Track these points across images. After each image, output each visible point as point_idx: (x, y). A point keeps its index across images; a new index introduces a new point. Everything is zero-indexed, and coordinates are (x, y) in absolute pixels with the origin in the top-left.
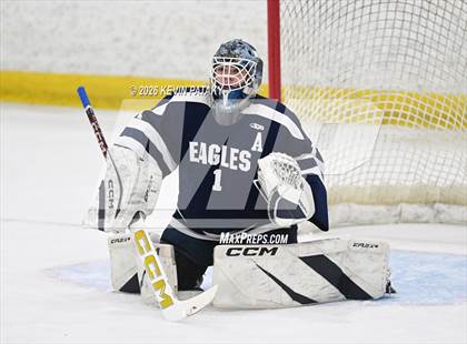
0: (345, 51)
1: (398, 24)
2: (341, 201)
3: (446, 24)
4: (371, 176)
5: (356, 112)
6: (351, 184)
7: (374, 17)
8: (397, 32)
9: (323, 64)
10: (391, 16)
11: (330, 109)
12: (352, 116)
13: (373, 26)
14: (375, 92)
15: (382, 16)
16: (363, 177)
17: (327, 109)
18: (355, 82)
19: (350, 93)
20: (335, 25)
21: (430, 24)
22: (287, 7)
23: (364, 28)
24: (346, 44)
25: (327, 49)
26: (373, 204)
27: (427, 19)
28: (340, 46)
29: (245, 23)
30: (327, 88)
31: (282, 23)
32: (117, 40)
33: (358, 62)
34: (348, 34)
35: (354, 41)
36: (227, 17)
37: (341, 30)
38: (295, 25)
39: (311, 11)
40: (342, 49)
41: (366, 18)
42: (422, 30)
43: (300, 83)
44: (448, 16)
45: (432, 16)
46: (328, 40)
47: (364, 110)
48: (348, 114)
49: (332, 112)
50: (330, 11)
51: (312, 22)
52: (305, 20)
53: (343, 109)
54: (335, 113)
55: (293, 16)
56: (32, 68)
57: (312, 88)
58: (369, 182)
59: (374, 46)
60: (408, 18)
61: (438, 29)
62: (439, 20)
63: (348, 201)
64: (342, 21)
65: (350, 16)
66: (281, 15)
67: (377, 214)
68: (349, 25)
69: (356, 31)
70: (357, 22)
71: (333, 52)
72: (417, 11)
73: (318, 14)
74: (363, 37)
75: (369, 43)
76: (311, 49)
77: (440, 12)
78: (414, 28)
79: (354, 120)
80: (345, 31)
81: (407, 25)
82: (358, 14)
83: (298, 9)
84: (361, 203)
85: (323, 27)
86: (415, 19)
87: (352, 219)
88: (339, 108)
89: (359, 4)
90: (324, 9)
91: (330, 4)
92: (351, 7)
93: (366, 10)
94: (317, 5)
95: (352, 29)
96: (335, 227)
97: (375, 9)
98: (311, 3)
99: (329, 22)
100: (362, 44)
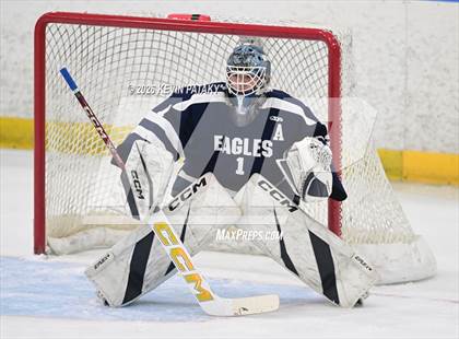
0: (104, 91)
1: (152, 68)
3: (195, 69)
7: (130, 61)
8: (151, 75)
10: (146, 60)
11: (89, 143)
13: (129, 69)
15: (138, 60)
17: (86, 142)
20: (95, 68)
21: (181, 69)
22: (52, 50)
23: (121, 71)
24: (105, 85)
27: (178, 64)
28: (99, 87)
29: (16, 63)
31: (47, 65)
34: (107, 76)
35: (112, 83)
37: (101, 72)
39: (74, 55)
40: (101, 89)
41: (122, 63)
42: (173, 74)
43: (62, 119)
44: (197, 61)
45: (182, 61)
46: (89, 81)
49: (91, 146)
50: (91, 55)
52: (69, 61)
54: (95, 146)
55: (58, 58)
57: (73, 124)
60: (161, 62)
61: (187, 72)
62: (188, 65)
63: (104, 226)
64: (102, 64)
65: (109, 60)
66: (46, 57)
68: (108, 68)
69: (114, 73)
70: (115, 65)
72: (169, 56)
73: (79, 58)
74: (120, 79)
75: (126, 85)
77: (190, 58)
78: (167, 71)
80: (104, 73)
81: (160, 69)
82: (116, 58)
83: (62, 52)
84: (116, 228)
85: (84, 69)
86: (168, 64)
87: (108, 240)
89: (117, 49)
90: (85, 53)
91: (91, 48)
92: (110, 52)
93: (123, 55)
94: (79, 49)
95: (110, 72)
96: (92, 249)
97: (131, 54)
98: (73, 47)
99: (90, 64)
100: (119, 85)
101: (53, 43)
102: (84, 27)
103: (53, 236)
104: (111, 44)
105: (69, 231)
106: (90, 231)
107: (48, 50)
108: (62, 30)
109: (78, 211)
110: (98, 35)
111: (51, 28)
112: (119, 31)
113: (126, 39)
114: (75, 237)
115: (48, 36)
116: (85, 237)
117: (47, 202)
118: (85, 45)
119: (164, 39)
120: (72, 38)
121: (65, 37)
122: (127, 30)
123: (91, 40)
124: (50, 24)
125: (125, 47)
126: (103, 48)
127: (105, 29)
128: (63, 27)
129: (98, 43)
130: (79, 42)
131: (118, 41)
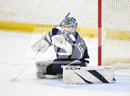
0: (120, 20)
2: (118, 62)
4: (127, 55)
5: (123, 37)
6: (121, 57)
9: (113, 23)
11: (115, 36)
12: (121, 38)
13: (128, 13)
14: (128, 32)
16: (124, 55)
17: (114, 36)
18: (122, 29)
19: (121, 32)
20: (117, 12)
22: (104, 7)
23: (125, 13)
24: (120, 17)
25: (114, 19)
26: (127, 63)
28: (118, 18)
30: (114, 30)
31: (102, 11)
32: (56, 15)
33: (123, 23)
34: (121, 15)
35: (122, 17)
36: (87, 9)
37: (119, 14)
38: (106, 12)
39: (110, 8)
40: (119, 19)
41: (126, 11)
43: (106, 29)
46: (115, 16)
47: (125, 37)
48: (120, 37)
50: (115, 8)
51: (110, 11)
52: (109, 11)
53: (119, 36)
54: (117, 37)
55: (105, 9)
56: (31, 23)
57: (110, 30)
58: (126, 57)
59: (128, 19)
63: (120, 62)
64: (119, 11)
65: (121, 10)
66: (102, 9)
67: (128, 66)
68: (121, 13)
69: (123, 14)
70: (123, 12)
71: (116, 20)
73: (112, 9)
74: (125, 16)
75: (127, 18)
76: (110, 19)
79: (122, 39)
82: (123, 9)
83: (107, 7)
84: (124, 63)
85: (113, 13)
87: (121, 66)
88: (118, 36)
89: (124, 7)
90: (114, 8)
91: (116, 6)
92: (121, 8)
93: (126, 8)
94: (112, 6)
95: (122, 14)
96: (116, 69)
98: (110, 6)
99: (115, 11)
100: (124, 18)
101: (104, 5)
104: (122, 5)
105: (109, 64)
106: (116, 64)
107: (102, 7)
109: (112, 57)
113: (127, 3)
115: (102, 2)
116: (114, 65)
117: (102, 54)
118: (114, 5)
120: (110, 3)
121: (108, 3)
123: (116, 3)
125: (126, 6)
126: (120, 6)
129: (118, 4)
130: (112, 4)
131: (124, 4)
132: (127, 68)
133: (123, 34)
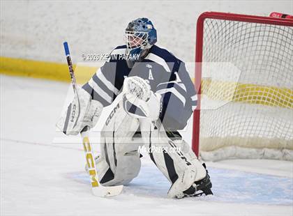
1: (268, 48)
2: (231, 145)
4: (249, 132)
5: (242, 96)
6: (237, 135)
7: (255, 44)
8: (267, 53)
10: (264, 43)
12: (240, 97)
13: (254, 48)
14: (253, 85)
15: (260, 43)
16: (244, 132)
20: (233, 47)
21: (286, 50)
22: (207, 35)
23: (249, 49)
24: (239, 58)
26: (249, 147)
27: (285, 47)
28: (235, 58)
29: (183, 43)
33: (245, 68)
34: (240, 52)
35: (243, 56)
36: (174, 39)
37: (236, 49)
38: (211, 45)
39: (221, 38)
40: (236, 60)
41: (250, 44)
42: (281, 53)
45: (287, 45)
46: (229, 55)
47: (246, 95)
50: (231, 39)
51: (220, 44)
52: (217, 43)
53: (234, 93)
55: (210, 40)
58: (248, 135)
59: (254, 60)
60: (274, 45)
63: (235, 145)
64: (237, 44)
65: (242, 42)
66: (204, 39)
67: (250, 153)
68: (241, 47)
69: (245, 50)
70: (245, 45)
72: (280, 42)
73: (224, 40)
74: (248, 54)
75: (252, 58)
76: (219, 59)
78: (277, 51)
79: (240, 100)
80: (238, 50)
81: (273, 49)
82: (246, 41)
83: (213, 36)
84: (242, 146)
85: (226, 48)
86: (278, 46)
87: (237, 154)
89: (247, 36)
90: (227, 37)
91: (231, 34)
92: (242, 38)
93: (251, 39)
94: (224, 35)
95: (242, 49)
96: (227, 159)
97: (256, 39)
98: (220, 34)
99: (230, 44)
100: (247, 58)
101: (208, 31)
102: (227, 22)
103: (203, 150)
104: (243, 32)
105: (214, 147)
106: (226, 148)
108: (214, 23)
109: (219, 135)
110: (236, 26)
111: (207, 22)
112: (249, 25)
113: (253, 30)
114: (217, 151)
115: (205, 26)
116: (223, 151)
117: (201, 128)
118: (228, 32)
119: (277, 31)
120: (220, 29)
121: (216, 27)
122: (254, 24)
123: (232, 29)
124: (206, 19)
125: (252, 35)
126: (239, 35)
127: (241, 23)
128: (215, 21)
129: (236, 31)
130: (224, 30)
131: (248, 31)
132: (247, 158)
133: (243, 90)
